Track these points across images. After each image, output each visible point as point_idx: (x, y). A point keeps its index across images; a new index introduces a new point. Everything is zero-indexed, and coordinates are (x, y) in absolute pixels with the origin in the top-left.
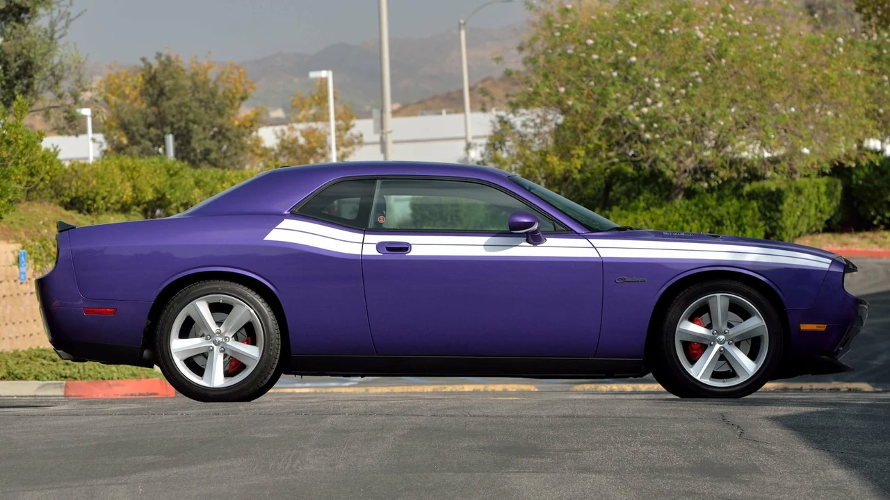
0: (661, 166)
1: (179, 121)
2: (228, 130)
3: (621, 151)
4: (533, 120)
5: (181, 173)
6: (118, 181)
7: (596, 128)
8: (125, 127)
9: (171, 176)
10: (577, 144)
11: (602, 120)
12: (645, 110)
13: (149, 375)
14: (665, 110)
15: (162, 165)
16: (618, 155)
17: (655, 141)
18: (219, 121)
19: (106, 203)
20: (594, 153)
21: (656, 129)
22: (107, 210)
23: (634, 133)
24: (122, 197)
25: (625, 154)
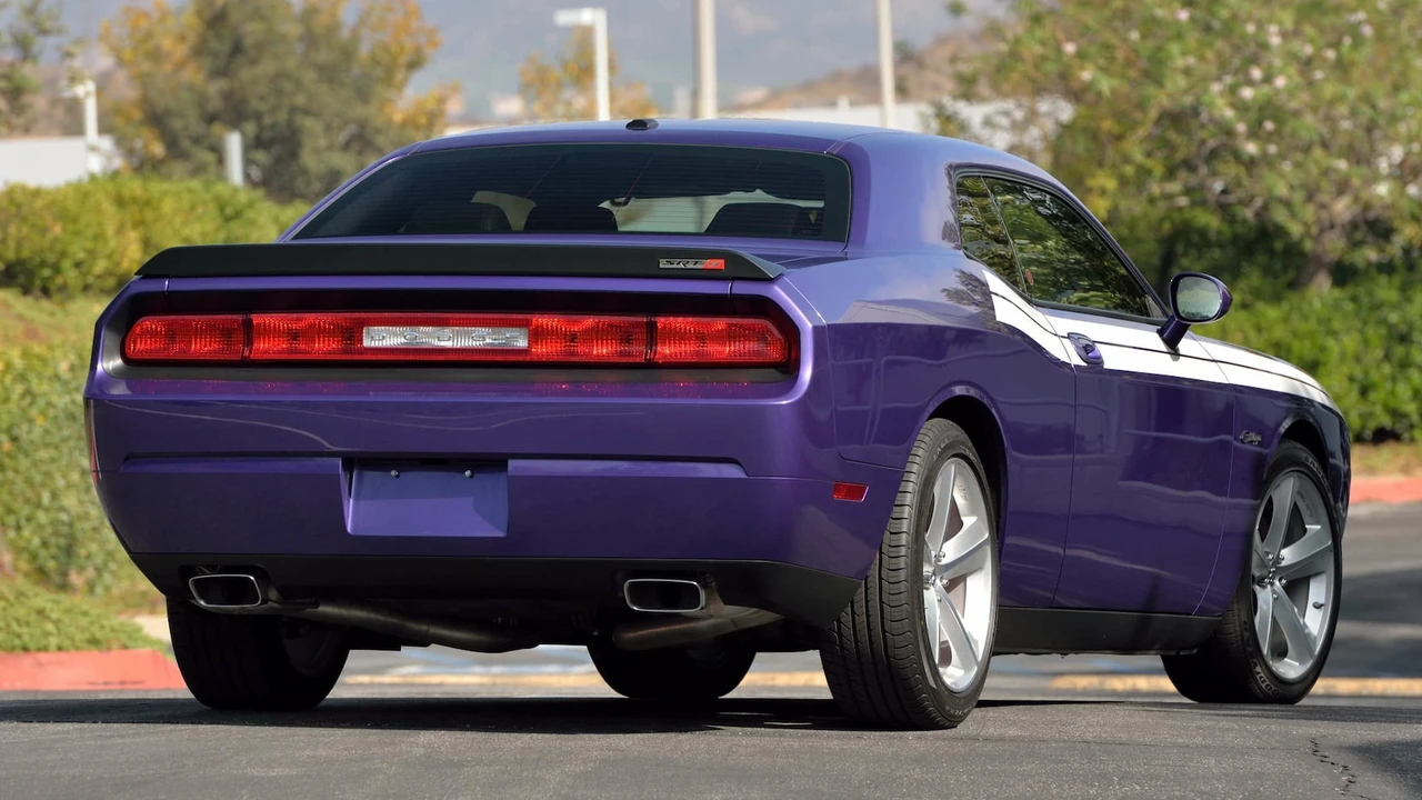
0: (1280, 216)
1: (274, 110)
2: (378, 131)
3: (1193, 180)
4: (1006, 113)
5: (250, 214)
6: (110, 230)
7: (1141, 132)
8: (156, 120)
9: (228, 219)
10: (1100, 165)
11: (1153, 113)
12: (1247, 93)
13: (128, 643)
14: (1291, 92)
15: (207, 196)
16: (1188, 191)
17: (1266, 160)
18: (359, 111)
19: (84, 275)
20: (1135, 182)
21: (1270, 134)
22: (86, 288)
23: (1224, 145)
24: (118, 264)
25: (1202, 187)
